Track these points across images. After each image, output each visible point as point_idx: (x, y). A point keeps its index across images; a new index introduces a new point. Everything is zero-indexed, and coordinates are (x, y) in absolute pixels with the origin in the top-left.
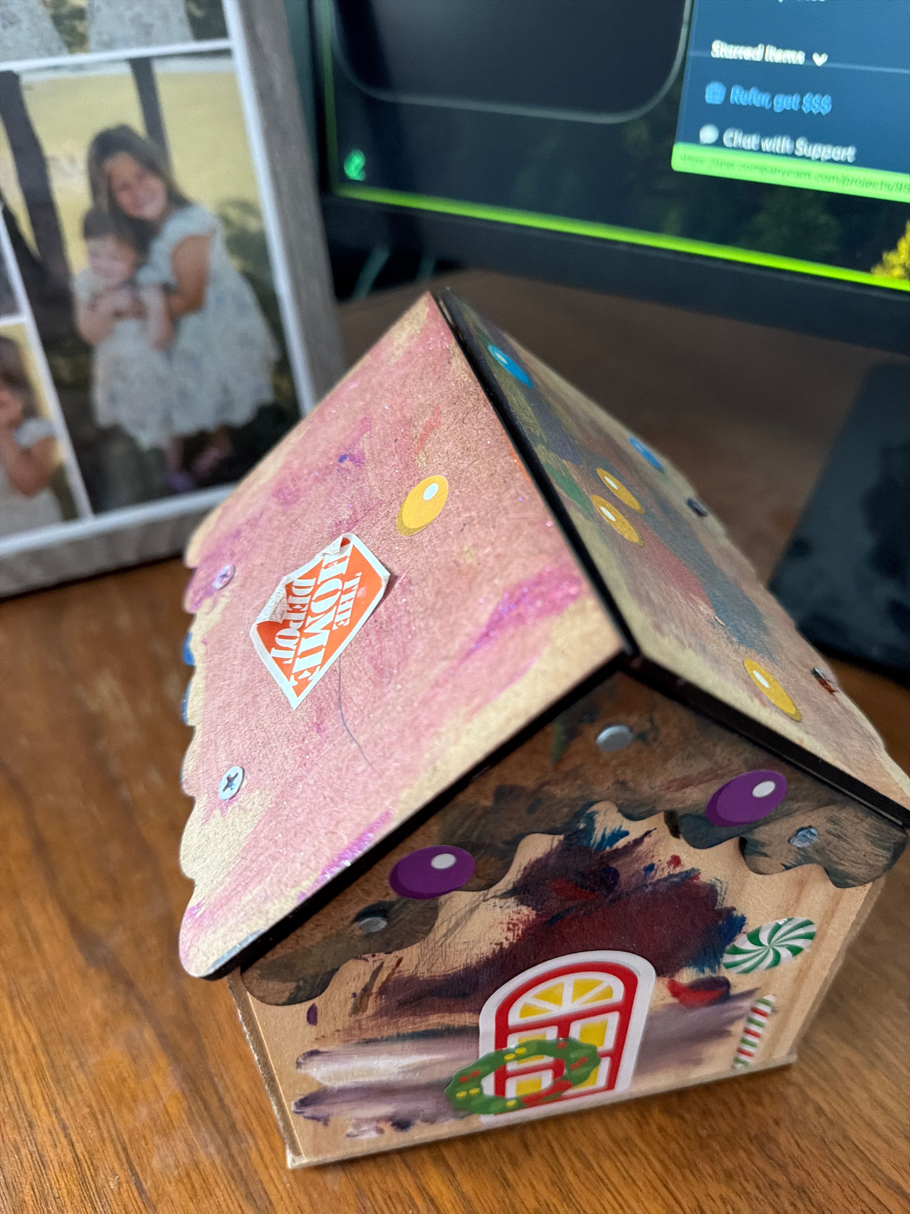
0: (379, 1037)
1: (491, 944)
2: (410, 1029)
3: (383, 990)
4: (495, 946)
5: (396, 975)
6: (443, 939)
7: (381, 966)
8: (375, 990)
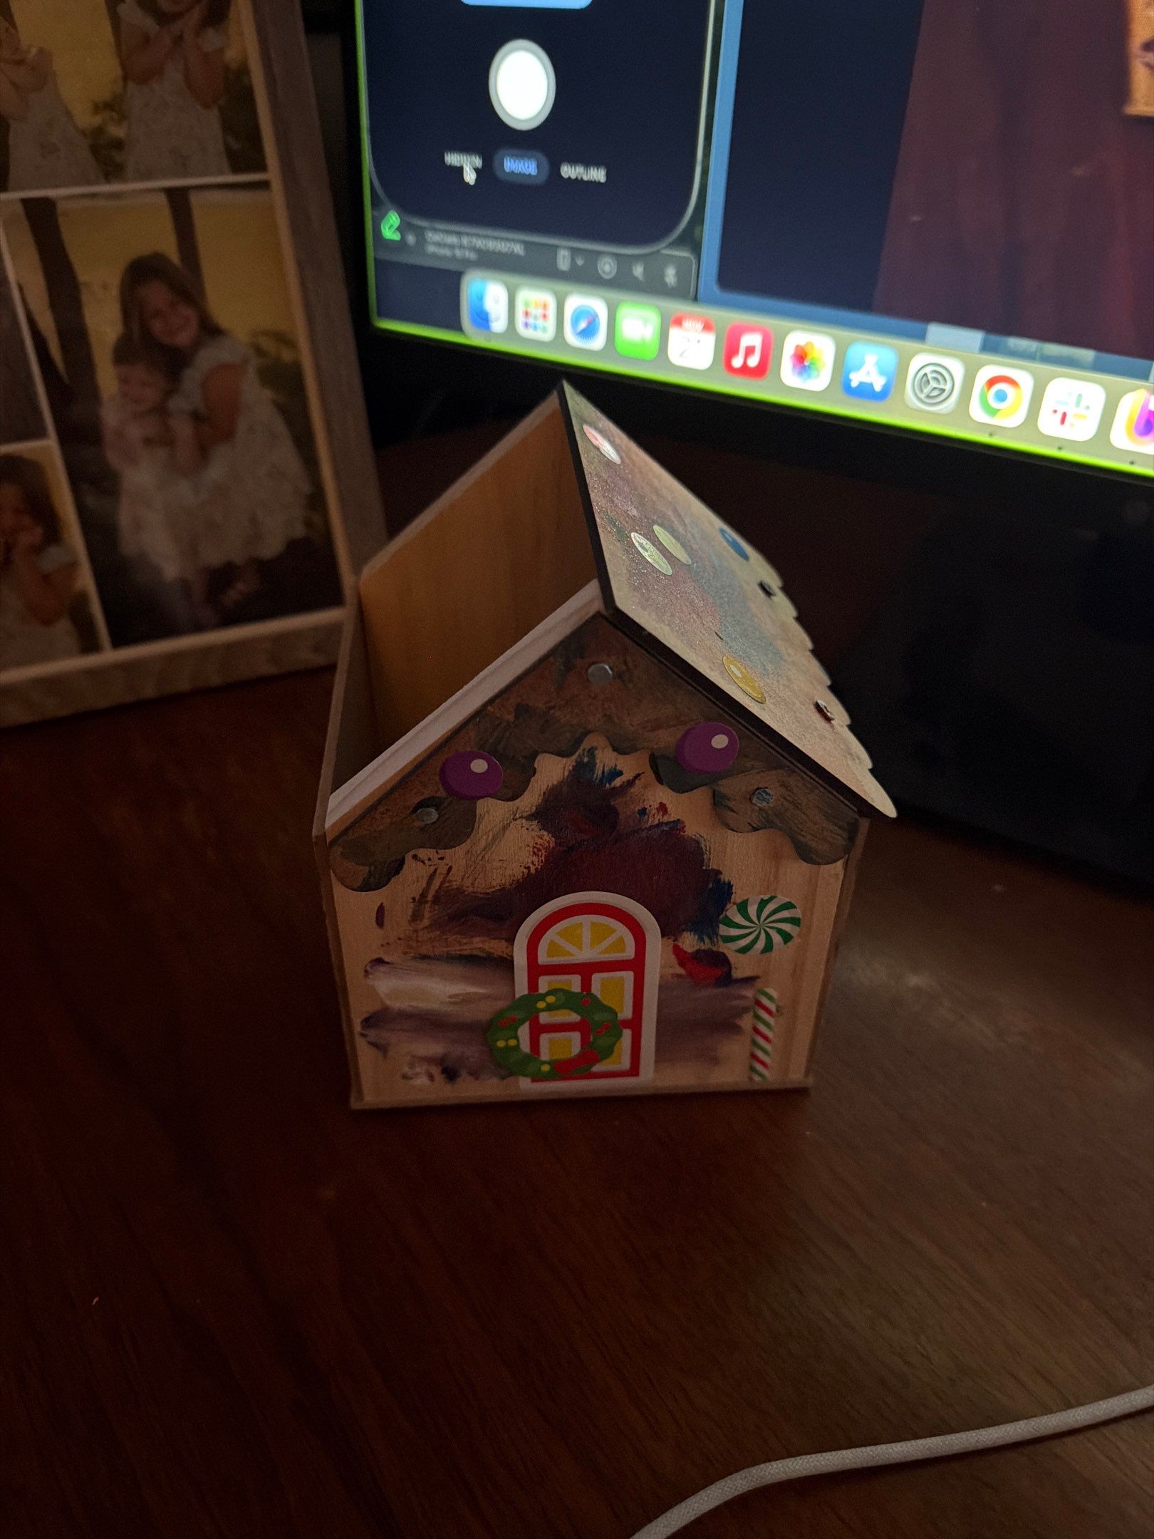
0: (432, 955)
1: (521, 866)
2: (455, 949)
3: (436, 900)
4: (522, 869)
5: (447, 884)
6: (484, 853)
7: (435, 871)
8: (430, 898)
